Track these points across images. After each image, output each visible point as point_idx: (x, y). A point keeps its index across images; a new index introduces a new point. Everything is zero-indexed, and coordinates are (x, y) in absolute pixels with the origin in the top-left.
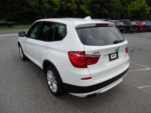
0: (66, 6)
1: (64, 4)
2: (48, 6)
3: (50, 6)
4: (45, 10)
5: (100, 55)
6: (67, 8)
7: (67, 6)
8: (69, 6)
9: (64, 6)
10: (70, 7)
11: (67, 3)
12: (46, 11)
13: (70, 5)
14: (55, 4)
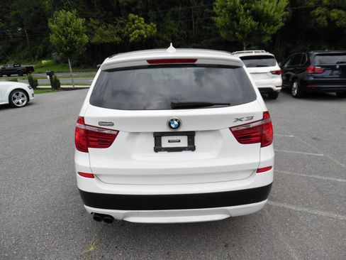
0: (324, 18)
1: (319, 15)
2: (250, 22)
3: (254, 23)
4: (242, 33)
5: (118, 132)
6: (326, 24)
7: (328, 19)
8: (336, 17)
9: (319, 18)
10: (337, 20)
11: (331, 9)
12: (246, 36)
13: (340, 15)
14: (267, 17)
